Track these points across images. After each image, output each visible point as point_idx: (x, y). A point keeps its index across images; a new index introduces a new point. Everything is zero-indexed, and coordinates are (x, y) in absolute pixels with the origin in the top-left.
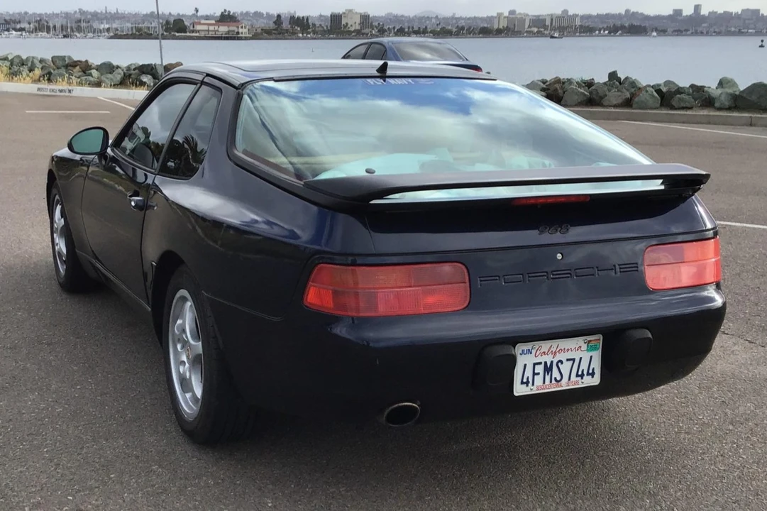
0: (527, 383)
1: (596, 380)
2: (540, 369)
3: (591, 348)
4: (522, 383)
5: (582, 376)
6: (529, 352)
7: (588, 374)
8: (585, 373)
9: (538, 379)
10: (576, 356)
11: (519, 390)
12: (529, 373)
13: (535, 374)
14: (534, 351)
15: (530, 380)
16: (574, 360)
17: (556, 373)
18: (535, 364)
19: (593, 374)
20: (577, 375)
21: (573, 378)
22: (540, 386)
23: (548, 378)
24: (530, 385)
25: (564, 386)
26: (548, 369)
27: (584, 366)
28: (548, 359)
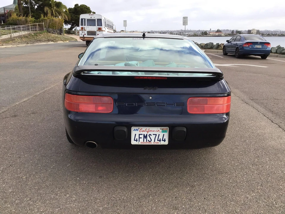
0: (137, 140)
1: (166, 143)
2: (142, 136)
3: (163, 131)
4: (135, 140)
5: (160, 141)
6: (137, 130)
7: (163, 140)
8: (161, 140)
9: (141, 140)
10: (157, 133)
11: (133, 142)
12: (137, 137)
13: (139, 138)
14: (139, 130)
15: (138, 139)
16: (156, 135)
17: (148, 138)
18: (139, 135)
19: (165, 141)
20: (158, 140)
21: (156, 140)
22: (141, 142)
23: (145, 140)
24: (138, 141)
25: (152, 143)
26: (145, 137)
27: (161, 137)
28: (145, 133)
